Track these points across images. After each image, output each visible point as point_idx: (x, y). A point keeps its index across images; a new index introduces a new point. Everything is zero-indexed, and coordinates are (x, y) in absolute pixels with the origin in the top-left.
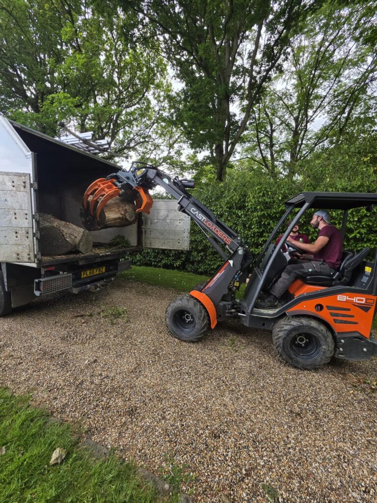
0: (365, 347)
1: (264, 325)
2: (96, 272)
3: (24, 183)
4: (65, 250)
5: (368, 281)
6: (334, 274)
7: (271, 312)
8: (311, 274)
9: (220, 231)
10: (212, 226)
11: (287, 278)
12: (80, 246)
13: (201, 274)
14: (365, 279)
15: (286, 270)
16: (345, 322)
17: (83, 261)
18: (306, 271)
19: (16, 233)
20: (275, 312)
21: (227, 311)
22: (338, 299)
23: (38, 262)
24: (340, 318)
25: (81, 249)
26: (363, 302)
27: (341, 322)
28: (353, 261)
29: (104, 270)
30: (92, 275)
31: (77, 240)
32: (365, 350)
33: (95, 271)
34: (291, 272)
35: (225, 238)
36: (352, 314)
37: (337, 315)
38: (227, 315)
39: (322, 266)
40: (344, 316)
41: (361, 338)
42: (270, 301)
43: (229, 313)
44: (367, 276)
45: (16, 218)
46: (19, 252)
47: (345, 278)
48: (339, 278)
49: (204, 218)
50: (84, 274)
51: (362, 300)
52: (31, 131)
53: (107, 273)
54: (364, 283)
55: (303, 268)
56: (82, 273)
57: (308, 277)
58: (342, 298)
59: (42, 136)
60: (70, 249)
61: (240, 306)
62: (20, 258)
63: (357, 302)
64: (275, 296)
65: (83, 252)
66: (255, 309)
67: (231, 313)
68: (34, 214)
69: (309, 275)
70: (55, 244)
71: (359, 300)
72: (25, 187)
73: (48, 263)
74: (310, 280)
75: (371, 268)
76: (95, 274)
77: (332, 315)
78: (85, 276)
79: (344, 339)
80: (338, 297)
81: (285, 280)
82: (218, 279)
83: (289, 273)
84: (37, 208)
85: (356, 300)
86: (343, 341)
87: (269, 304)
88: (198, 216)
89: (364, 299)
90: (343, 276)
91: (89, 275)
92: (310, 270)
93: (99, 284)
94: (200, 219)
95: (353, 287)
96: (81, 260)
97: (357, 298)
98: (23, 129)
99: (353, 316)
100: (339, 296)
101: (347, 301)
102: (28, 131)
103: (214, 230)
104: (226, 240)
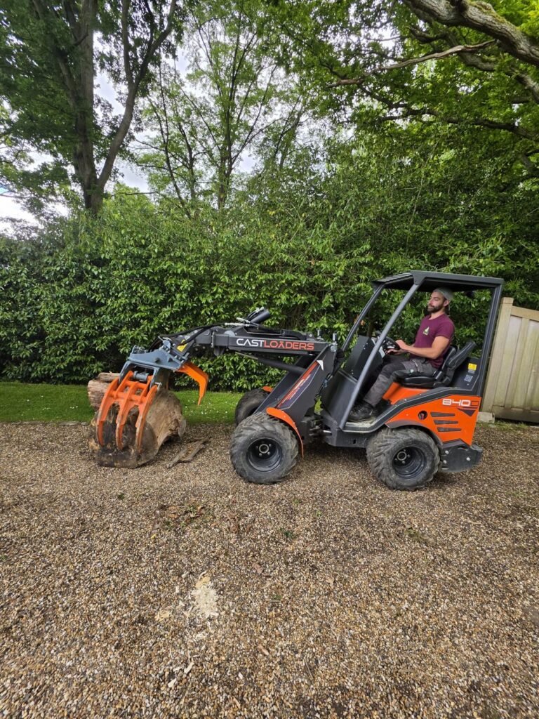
0: (468, 455)
1: (354, 442)
5: (473, 380)
6: (436, 374)
7: (367, 425)
8: (413, 375)
11: (385, 381)
13: (37, 380)
14: (468, 379)
15: (383, 371)
16: (450, 430)
18: (408, 372)
20: (373, 424)
21: (311, 429)
22: (444, 404)
24: (444, 426)
26: (468, 405)
27: (445, 430)
28: (457, 358)
32: (468, 459)
34: (391, 374)
36: (457, 420)
37: (440, 422)
38: (310, 435)
39: (424, 365)
40: (449, 423)
41: (465, 446)
42: (363, 412)
43: (313, 432)
44: (471, 374)
47: (447, 378)
48: (441, 379)
49: (261, 341)
51: (467, 403)
54: (468, 382)
55: (404, 368)
57: (407, 379)
58: (447, 402)
61: (322, 420)
63: (462, 405)
64: (370, 405)
66: (348, 423)
67: (316, 431)
69: (409, 377)
71: (464, 403)
74: (409, 382)
75: (476, 366)
77: (436, 422)
79: (448, 449)
80: (444, 402)
81: (383, 384)
83: (388, 375)
85: (461, 403)
86: (447, 452)
87: (363, 415)
89: (469, 401)
90: (445, 376)
92: (412, 371)
95: (456, 388)
97: (463, 401)
99: (457, 422)
100: (444, 399)
101: (453, 405)
103: (285, 346)
104: (307, 347)
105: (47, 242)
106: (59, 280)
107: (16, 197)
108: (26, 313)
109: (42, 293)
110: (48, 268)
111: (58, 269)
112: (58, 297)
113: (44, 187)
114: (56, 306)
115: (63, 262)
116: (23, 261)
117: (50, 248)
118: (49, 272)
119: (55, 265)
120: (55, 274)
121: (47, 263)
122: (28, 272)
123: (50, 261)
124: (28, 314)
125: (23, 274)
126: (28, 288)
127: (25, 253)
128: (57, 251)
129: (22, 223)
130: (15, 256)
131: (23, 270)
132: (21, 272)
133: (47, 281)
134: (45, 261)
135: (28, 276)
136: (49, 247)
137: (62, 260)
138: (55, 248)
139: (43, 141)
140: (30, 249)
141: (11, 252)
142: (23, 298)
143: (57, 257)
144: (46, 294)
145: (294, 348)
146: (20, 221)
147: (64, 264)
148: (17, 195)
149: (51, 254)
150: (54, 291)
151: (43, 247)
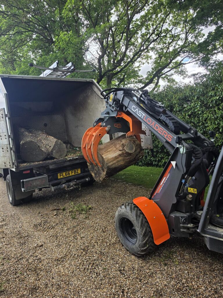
2: (72, 173)
3: (2, 115)
4: (42, 157)
9: (160, 127)
10: (152, 123)
12: (54, 153)
17: (54, 165)
19: (3, 149)
21: (181, 225)
23: (16, 168)
25: (54, 155)
29: (79, 172)
30: (68, 176)
31: (50, 149)
33: (70, 172)
35: (166, 134)
38: (182, 230)
43: (184, 228)
45: (1, 139)
46: (5, 161)
49: (144, 115)
50: (60, 176)
52: (15, 77)
53: (82, 174)
56: (59, 175)
59: (23, 77)
60: (45, 156)
62: (6, 165)
65: (58, 158)
67: (188, 228)
68: (9, 134)
70: (34, 154)
72: (3, 118)
73: (23, 168)
76: (71, 175)
78: (62, 177)
82: (165, 184)
84: (11, 130)
88: (138, 113)
91: (65, 176)
93: (72, 184)
94: (140, 116)
96: (51, 165)
98: (10, 77)
102: (13, 78)
103: (154, 126)
104: (167, 137)
105: (211, 82)
106: (219, 105)
107: (196, 61)
108: (200, 130)
109: (208, 116)
110: (212, 99)
111: (218, 98)
112: (217, 117)
113: (210, 48)
114: (217, 123)
115: (220, 92)
116: (198, 98)
117: (213, 86)
118: (212, 101)
119: (216, 95)
120: (216, 102)
121: (211, 96)
122: (200, 104)
123: (213, 94)
124: (201, 131)
125: (198, 106)
126: (201, 114)
127: (199, 93)
128: (217, 86)
129: (198, 75)
130: (194, 96)
131: (198, 103)
132: (197, 105)
133: (211, 108)
134: (210, 94)
135: (201, 106)
136: (212, 84)
137: (220, 91)
138: (216, 84)
139: (209, 19)
140: (201, 90)
141: (192, 94)
142: (198, 121)
143: (217, 90)
144: (211, 116)
145: (159, 132)
146: (197, 74)
147: (221, 93)
148: (197, 59)
149: (213, 89)
150: (216, 113)
151: (209, 86)
